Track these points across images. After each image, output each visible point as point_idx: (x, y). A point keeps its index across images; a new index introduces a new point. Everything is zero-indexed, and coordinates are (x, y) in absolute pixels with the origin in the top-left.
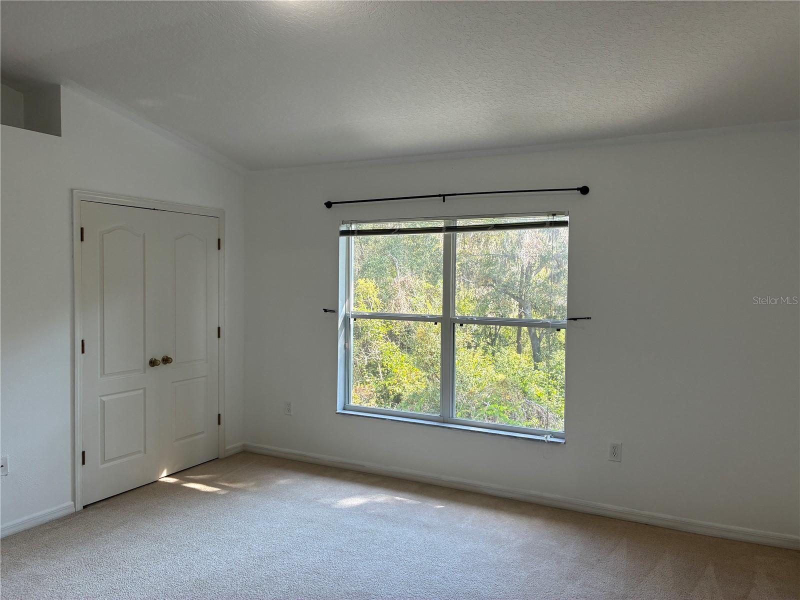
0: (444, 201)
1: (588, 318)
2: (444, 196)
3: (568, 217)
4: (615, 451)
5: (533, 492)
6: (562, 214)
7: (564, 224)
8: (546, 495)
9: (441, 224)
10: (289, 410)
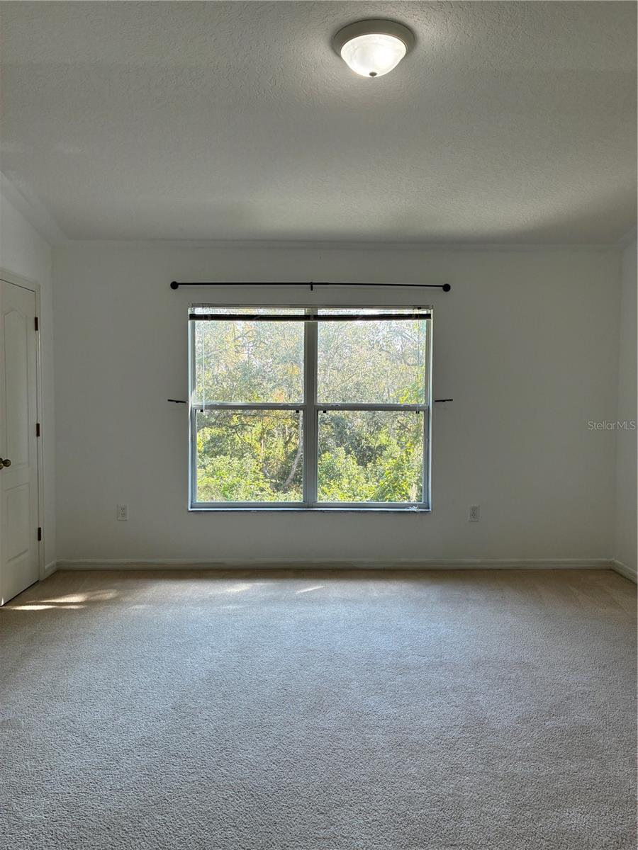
0: (312, 289)
1: (450, 400)
2: (312, 284)
3: (432, 310)
4: (474, 512)
5: (403, 560)
6: (426, 307)
7: (427, 316)
8: (415, 560)
9: (301, 312)
10: (124, 515)
